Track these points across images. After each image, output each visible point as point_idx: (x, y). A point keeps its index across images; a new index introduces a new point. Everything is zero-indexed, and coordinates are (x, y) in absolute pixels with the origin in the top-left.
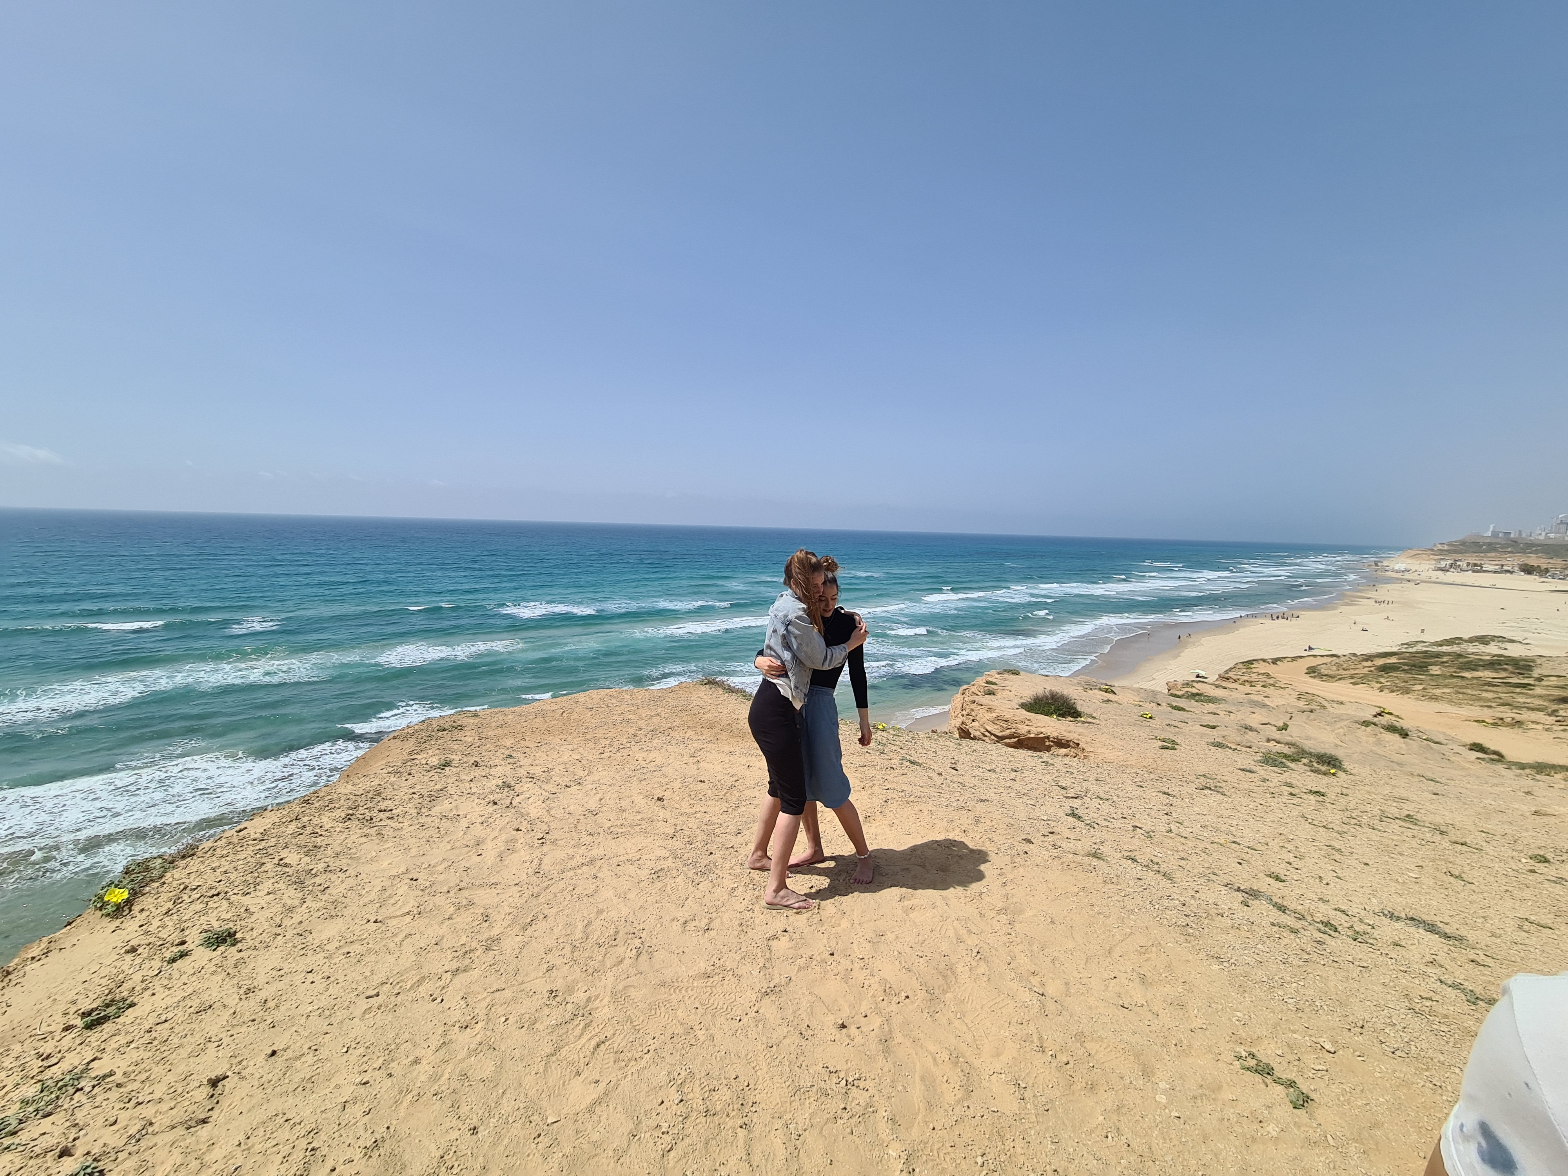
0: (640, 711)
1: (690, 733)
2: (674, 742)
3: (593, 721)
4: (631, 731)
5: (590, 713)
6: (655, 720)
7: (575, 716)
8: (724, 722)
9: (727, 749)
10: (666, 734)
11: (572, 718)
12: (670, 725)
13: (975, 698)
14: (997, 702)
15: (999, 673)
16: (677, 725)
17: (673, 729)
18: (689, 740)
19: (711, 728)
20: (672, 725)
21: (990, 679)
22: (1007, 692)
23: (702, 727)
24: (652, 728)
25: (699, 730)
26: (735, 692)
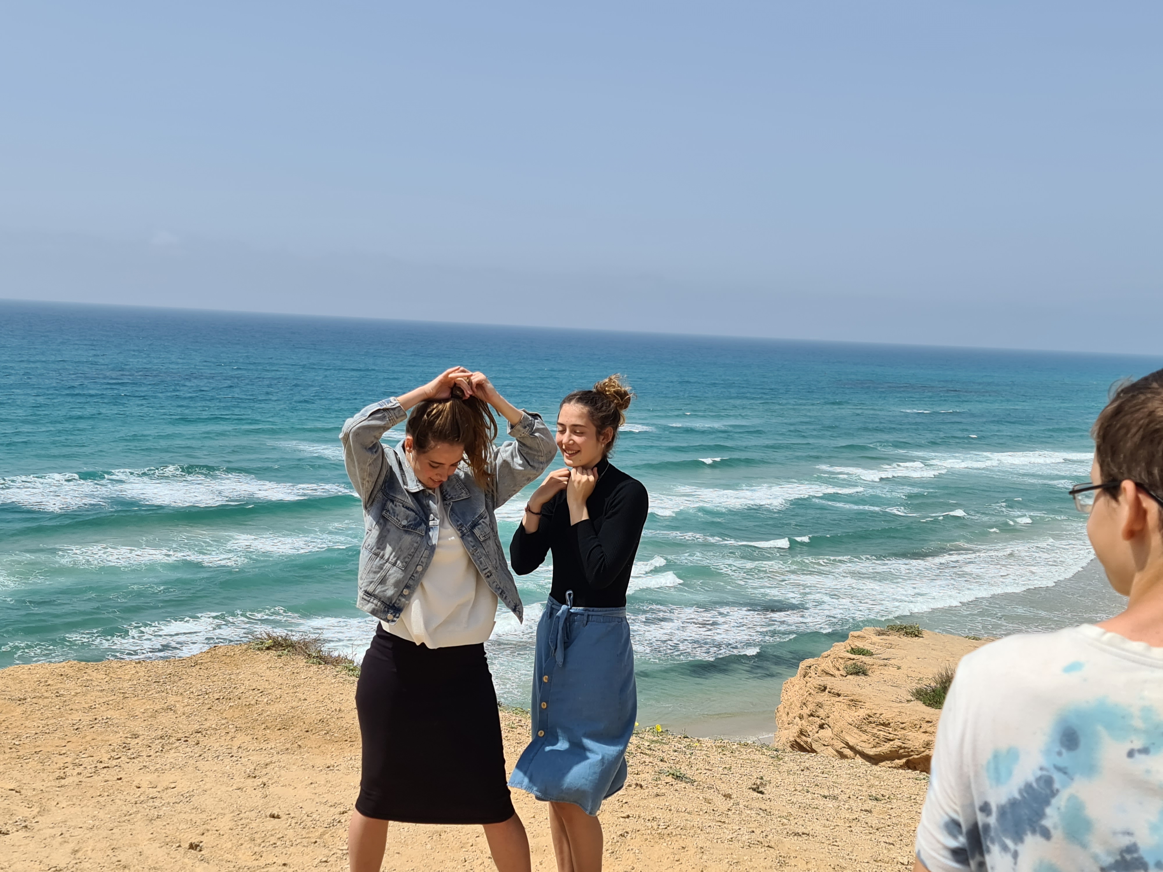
0: (131, 702)
1: (241, 739)
2: (209, 755)
3: (27, 723)
4: (116, 740)
5: (19, 710)
6: (165, 719)
8: (312, 717)
9: (320, 761)
10: (192, 742)
12: (196, 727)
13: (827, 681)
14: (870, 688)
15: (880, 634)
16: (213, 726)
17: (204, 733)
18: (240, 750)
19: (284, 728)
20: (202, 726)
21: (860, 644)
22: (892, 670)
23: (267, 728)
24: (160, 733)
25: (260, 733)
26: (332, 663)
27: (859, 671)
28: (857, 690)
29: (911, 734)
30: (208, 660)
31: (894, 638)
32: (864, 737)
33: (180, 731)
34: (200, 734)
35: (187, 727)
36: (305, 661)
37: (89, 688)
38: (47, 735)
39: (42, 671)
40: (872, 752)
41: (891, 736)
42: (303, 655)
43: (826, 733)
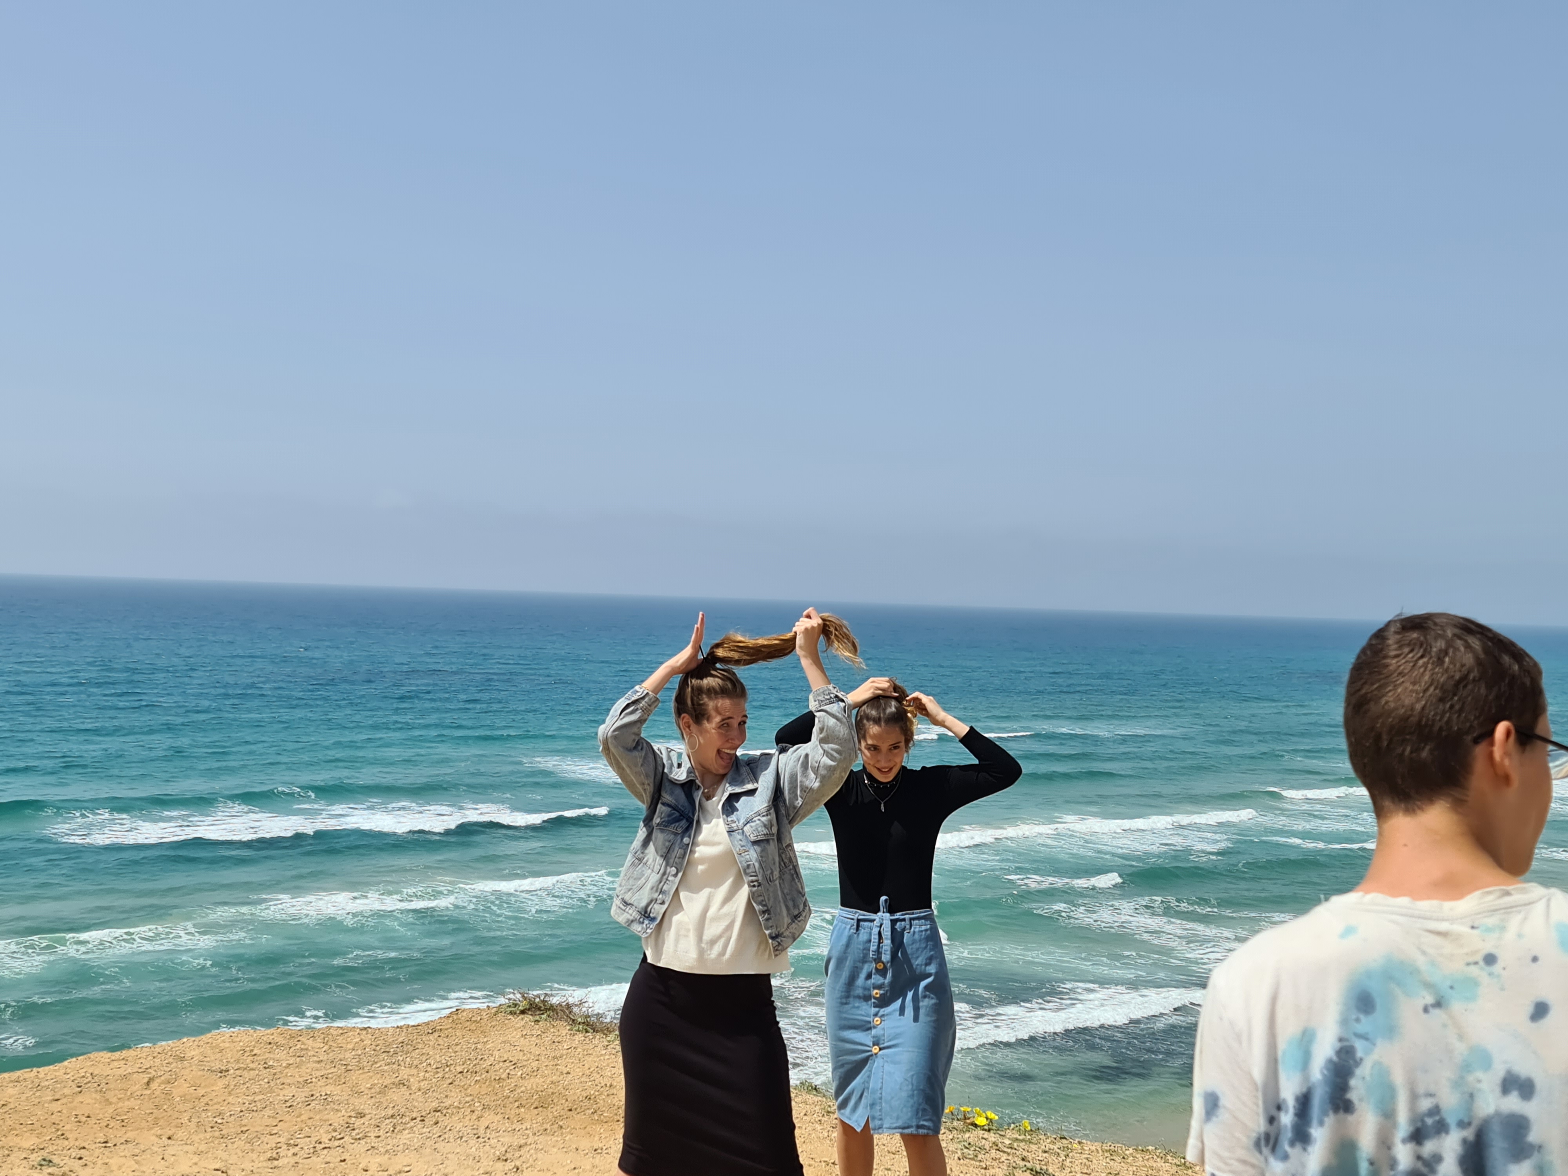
0: (354, 1076)
1: (489, 1118)
2: (451, 1136)
3: (230, 1099)
4: (337, 1120)
5: (221, 1083)
6: (397, 1096)
7: (181, 1088)
8: (577, 1093)
9: (586, 1144)
10: (429, 1121)
11: (175, 1092)
12: (435, 1104)
16: (455, 1104)
17: (444, 1112)
18: (488, 1131)
19: (542, 1105)
20: (442, 1105)
23: (521, 1106)
24: (390, 1112)
25: (513, 1112)
26: (602, 1031)
30: (448, 1026)
33: (415, 1110)
34: (439, 1114)
35: (422, 1104)
36: (568, 1028)
37: (304, 1059)
38: (254, 1113)
39: (246, 1039)
42: (566, 1021)
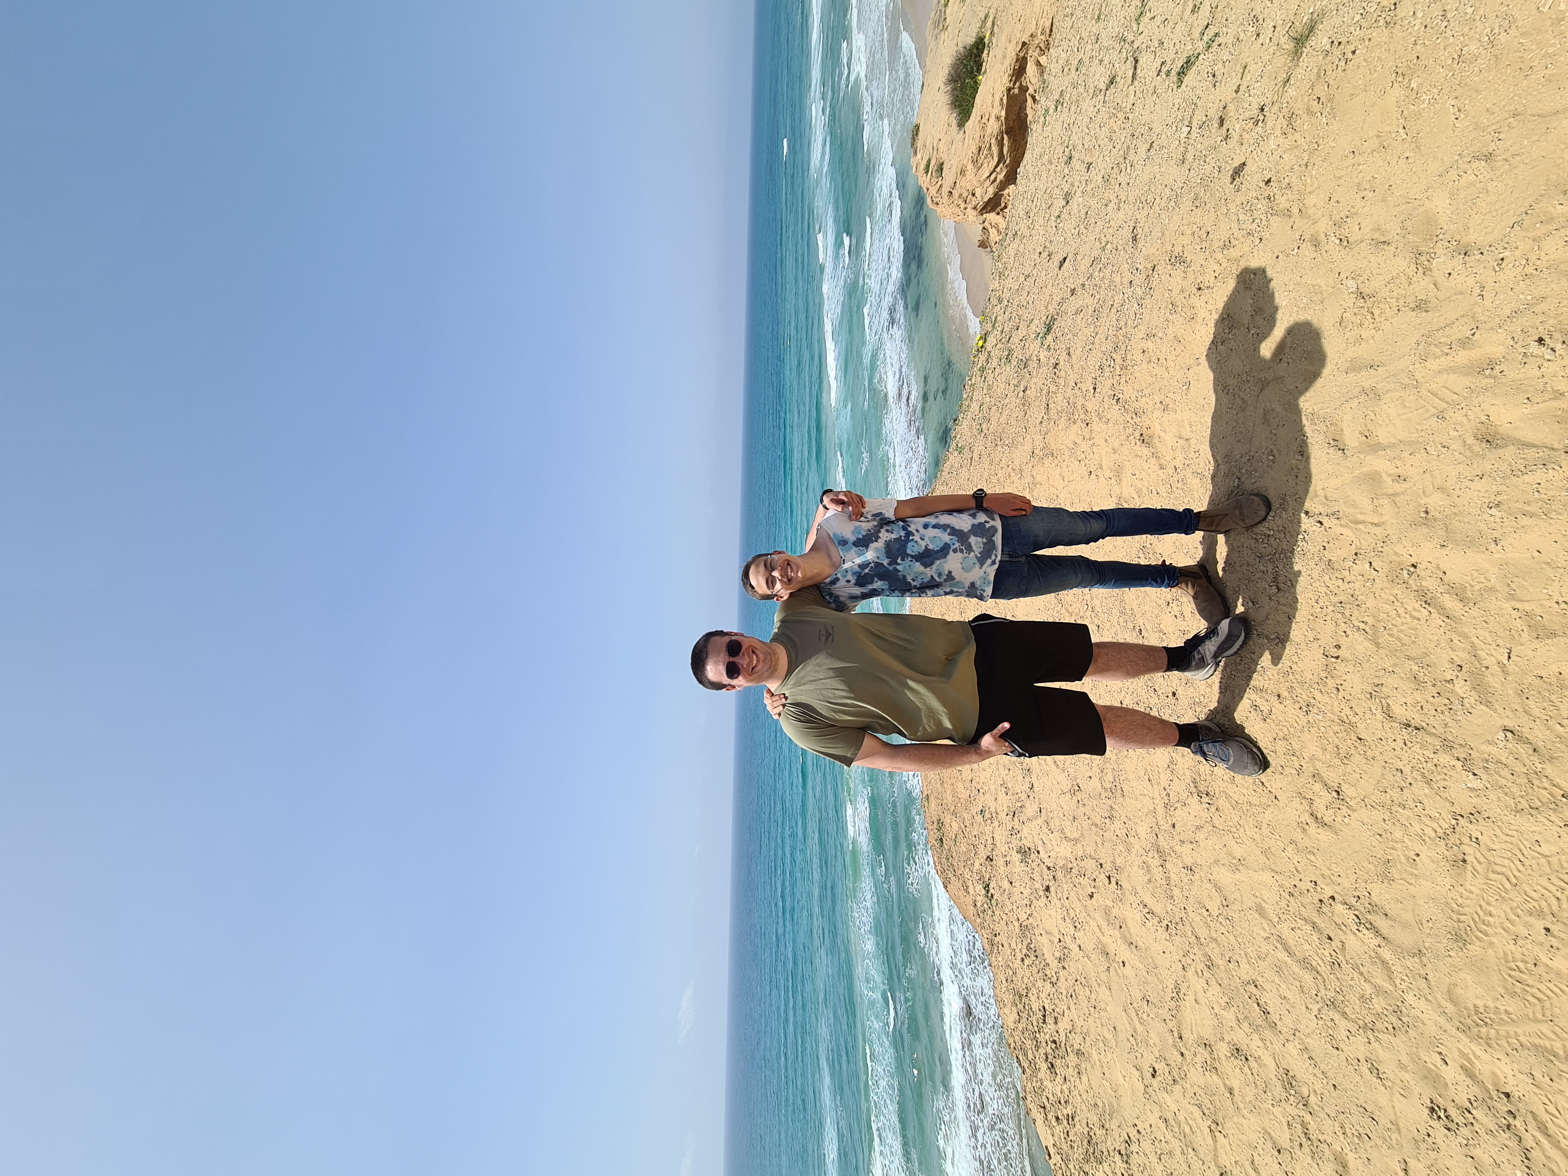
13: (945, 190)
14: (953, 161)
15: (916, 153)
21: (922, 166)
22: (941, 144)
27: (940, 168)
28: (954, 170)
29: (989, 131)
31: (919, 144)
32: (985, 165)
40: (996, 159)
41: (988, 146)
43: (978, 192)
